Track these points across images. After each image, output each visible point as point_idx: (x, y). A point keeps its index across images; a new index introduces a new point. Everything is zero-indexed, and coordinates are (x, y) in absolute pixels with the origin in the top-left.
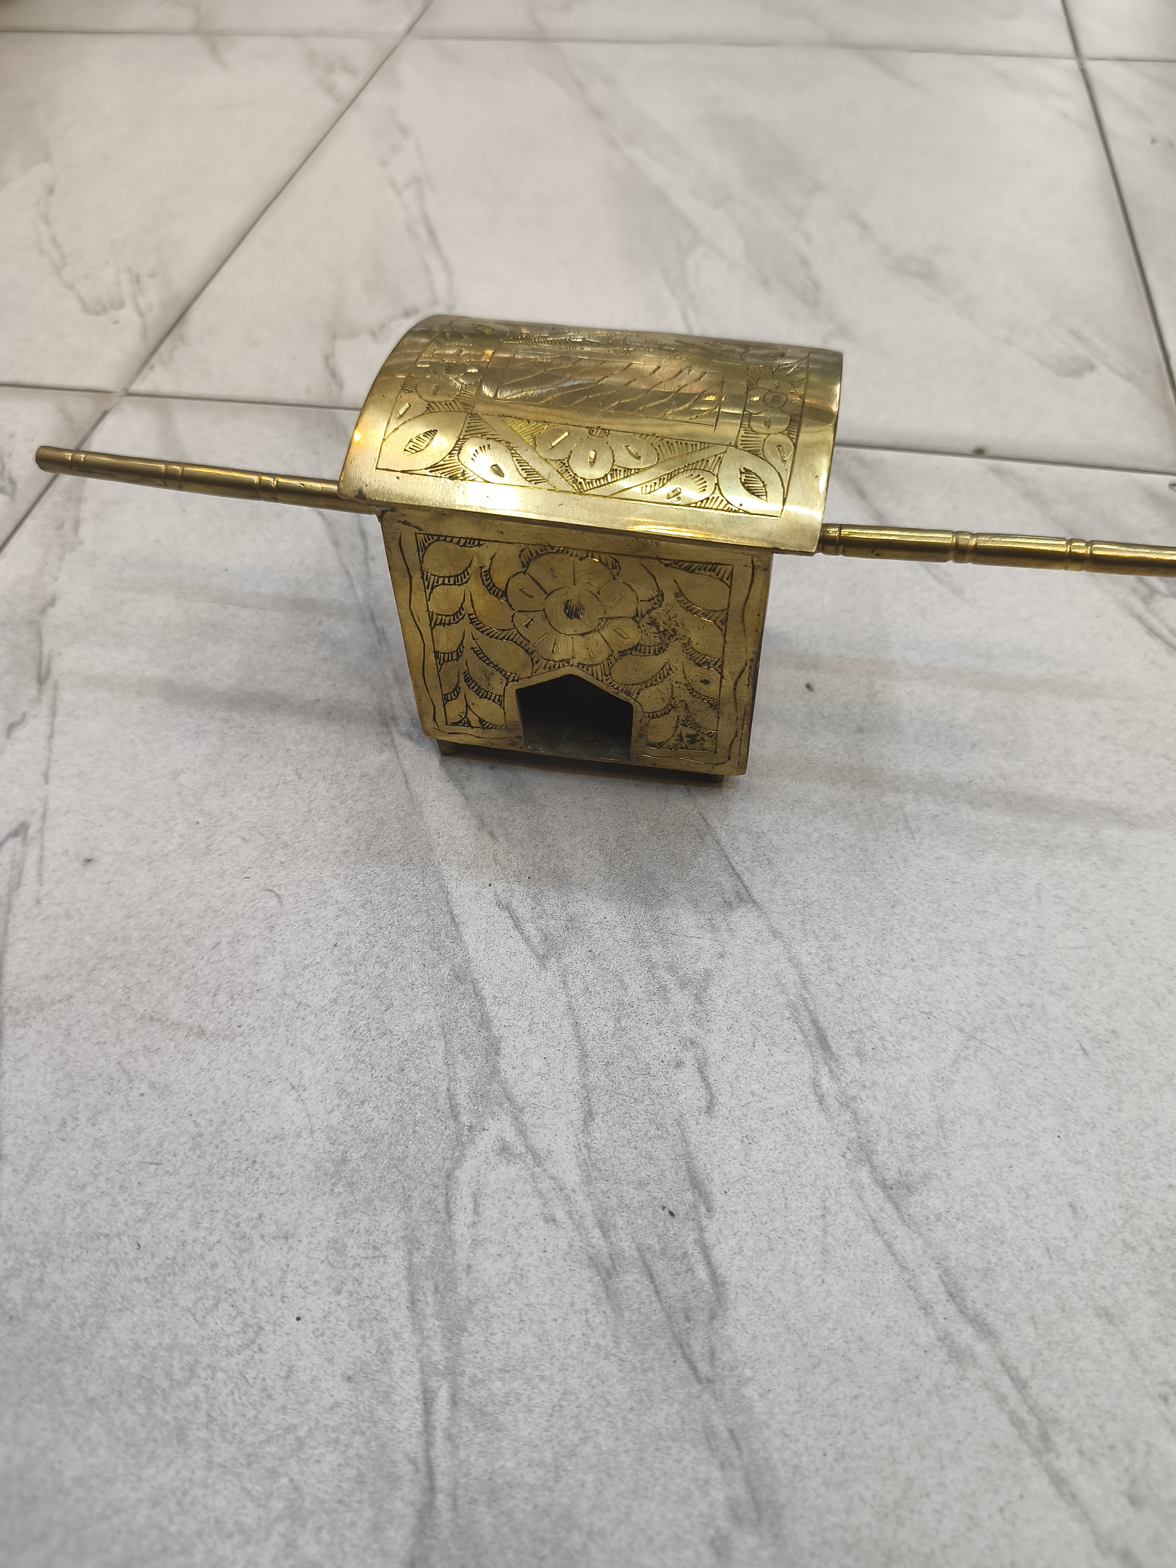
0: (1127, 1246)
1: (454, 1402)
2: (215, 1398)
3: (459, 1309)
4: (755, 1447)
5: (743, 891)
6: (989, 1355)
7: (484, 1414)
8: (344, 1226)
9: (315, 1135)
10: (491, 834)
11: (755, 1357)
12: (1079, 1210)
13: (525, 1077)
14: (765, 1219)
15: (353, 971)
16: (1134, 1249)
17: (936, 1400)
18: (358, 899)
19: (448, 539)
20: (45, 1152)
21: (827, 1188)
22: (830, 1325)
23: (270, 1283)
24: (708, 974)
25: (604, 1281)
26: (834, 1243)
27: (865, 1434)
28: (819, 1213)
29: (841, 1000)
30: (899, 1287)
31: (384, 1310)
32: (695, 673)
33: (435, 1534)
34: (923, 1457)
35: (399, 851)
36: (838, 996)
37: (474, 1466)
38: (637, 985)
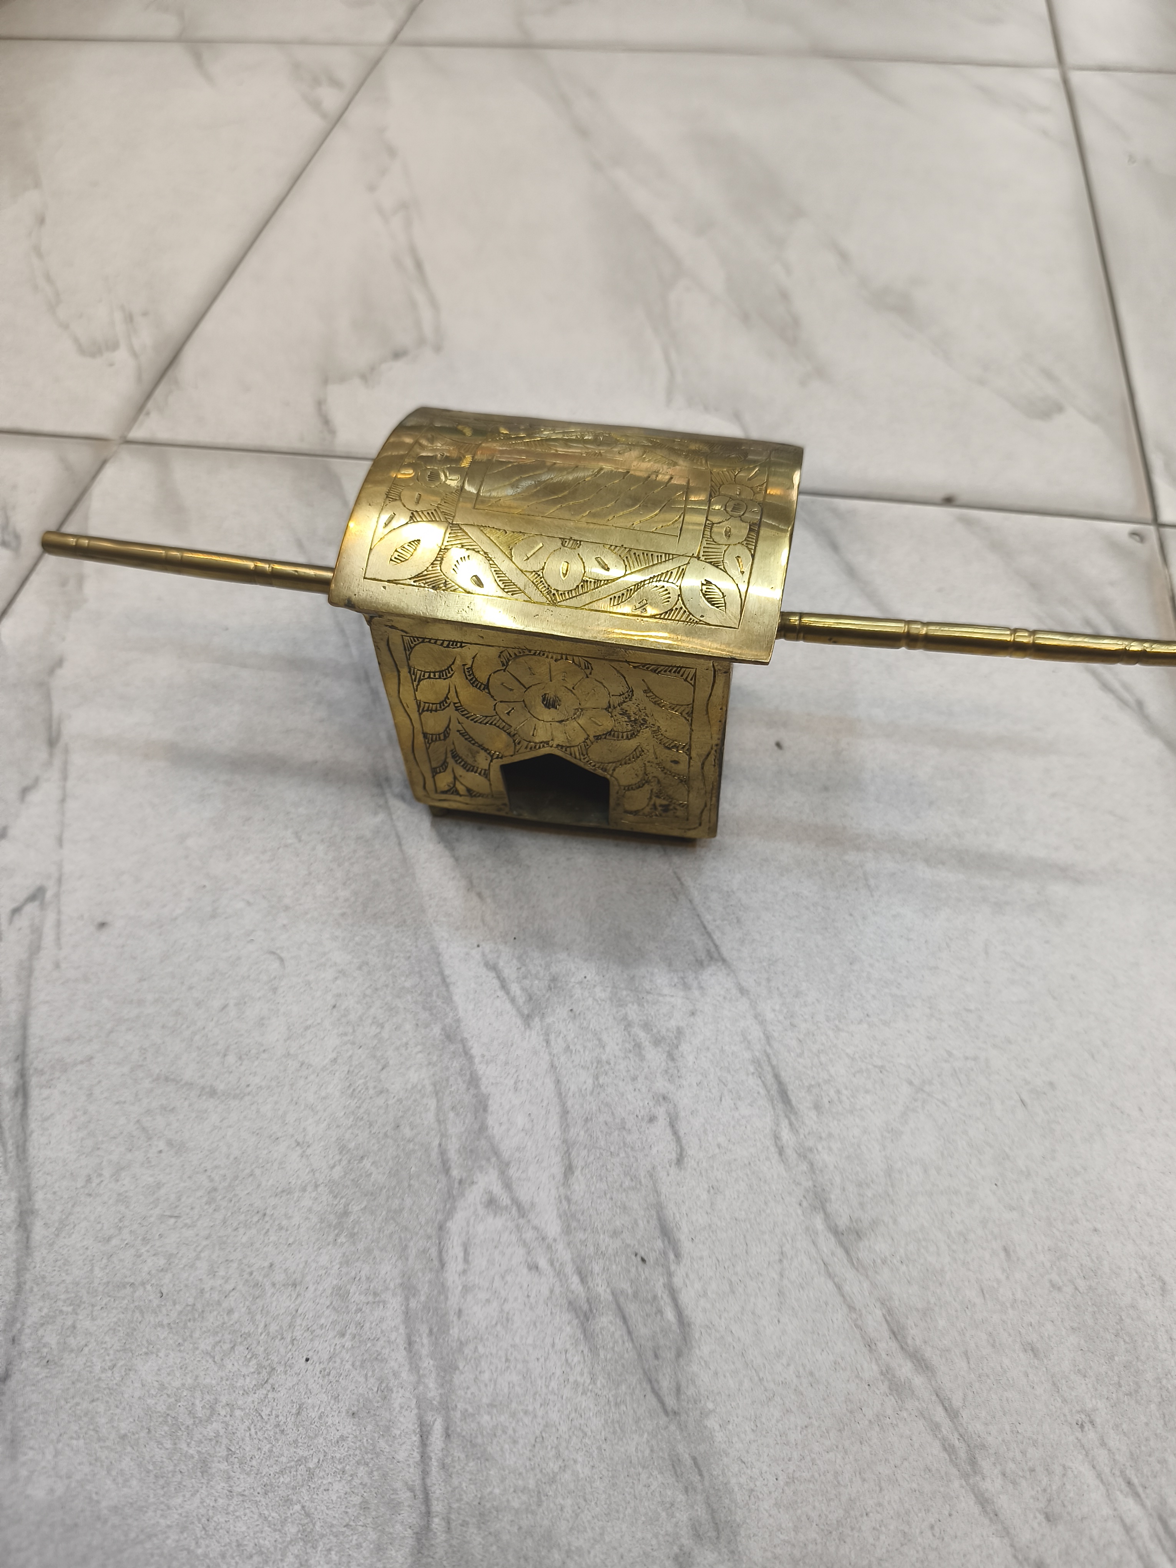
0: (1053, 1286)
1: (447, 1435)
2: (234, 1433)
3: (452, 1349)
4: (715, 1473)
5: (713, 950)
6: (925, 1387)
7: (474, 1446)
8: (347, 1274)
9: (319, 1189)
10: (480, 895)
11: (716, 1391)
12: (1012, 1253)
13: (511, 1133)
14: (727, 1264)
15: (351, 1031)
16: (1059, 1289)
17: (877, 1429)
18: (355, 960)
19: (432, 641)
20: (73, 1206)
21: (784, 1235)
22: (784, 1361)
23: (281, 1327)
24: (680, 1032)
25: (582, 1324)
26: (789, 1285)
27: (813, 1460)
28: (777, 1257)
29: (801, 1055)
30: (847, 1326)
31: (383, 1351)
32: (665, 754)
33: (431, 1554)
34: (864, 1480)
35: (393, 913)
36: (798, 1051)
37: (465, 1492)
38: (614, 1043)
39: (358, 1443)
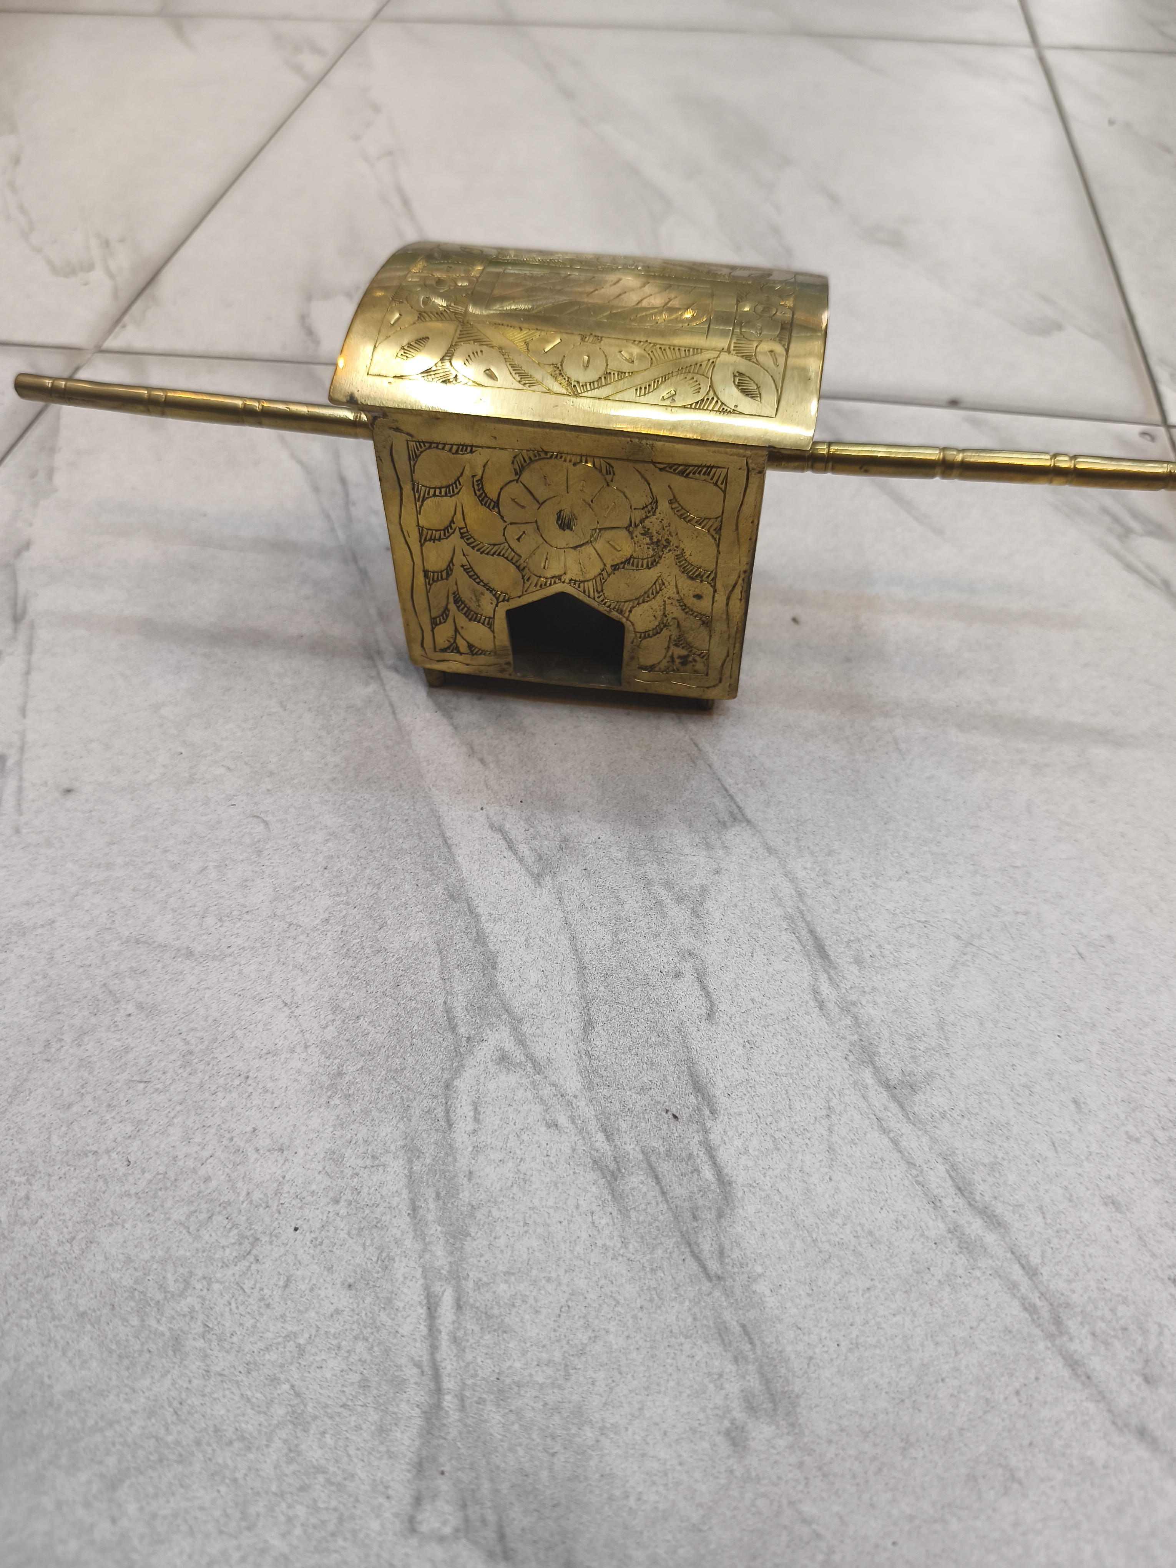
0: (1130, 1137)
1: (459, 1307)
2: (211, 1309)
3: (462, 1214)
4: (768, 1340)
5: (736, 811)
6: (999, 1245)
7: (489, 1317)
8: (342, 1137)
9: (309, 1050)
10: (482, 761)
11: (764, 1254)
12: (1082, 1105)
13: (523, 989)
14: (770, 1119)
15: (344, 892)
16: (1137, 1140)
17: (948, 1289)
18: (347, 824)
20: (29, 1072)
21: (831, 1089)
22: (839, 1220)
23: (266, 1195)
24: (704, 890)
25: (610, 1184)
26: (840, 1141)
27: (878, 1324)
28: (824, 1112)
29: (837, 911)
30: (906, 1183)
31: (384, 1218)
32: (688, 587)
33: (443, 1434)
34: (937, 1344)
35: (389, 778)
36: (835, 907)
37: (481, 1367)
38: (633, 902)
39: (356, 1317)
